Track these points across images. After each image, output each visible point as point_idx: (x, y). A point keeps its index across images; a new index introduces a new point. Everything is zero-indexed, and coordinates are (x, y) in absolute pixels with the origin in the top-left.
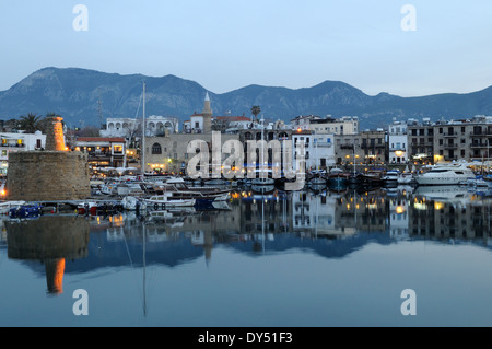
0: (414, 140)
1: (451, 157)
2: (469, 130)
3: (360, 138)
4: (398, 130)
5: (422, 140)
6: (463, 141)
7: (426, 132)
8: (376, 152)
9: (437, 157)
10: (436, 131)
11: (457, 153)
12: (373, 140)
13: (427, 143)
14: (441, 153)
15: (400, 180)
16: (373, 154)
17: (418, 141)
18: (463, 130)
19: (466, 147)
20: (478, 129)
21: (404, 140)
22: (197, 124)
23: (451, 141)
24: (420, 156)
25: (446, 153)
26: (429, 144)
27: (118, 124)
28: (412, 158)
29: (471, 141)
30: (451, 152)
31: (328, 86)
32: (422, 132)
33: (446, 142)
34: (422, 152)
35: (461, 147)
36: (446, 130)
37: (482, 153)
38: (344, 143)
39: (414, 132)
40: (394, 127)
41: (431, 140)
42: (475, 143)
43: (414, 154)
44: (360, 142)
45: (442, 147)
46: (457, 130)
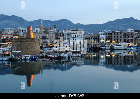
0: (107, 36)
1: (117, 42)
2: (123, 34)
3: (91, 36)
4: (102, 33)
5: (109, 37)
6: (121, 37)
7: (110, 34)
8: (96, 40)
9: (113, 41)
10: (113, 34)
11: (119, 40)
12: (95, 36)
13: (110, 37)
14: (115, 40)
15: (106, 48)
16: (95, 40)
17: (108, 37)
18: (121, 34)
19: (122, 39)
20: (125, 34)
21: (104, 36)
22: (37, 31)
23: (117, 37)
24: (108, 41)
25: (116, 40)
26: (111, 38)
27: (8, 30)
28: (106, 42)
29: (123, 37)
30: (117, 40)
31: (62, 20)
32: (109, 34)
33: (116, 37)
34: (109, 40)
35: (120, 38)
36: (116, 34)
37: (126, 40)
38: (86, 37)
39: (106, 34)
40: (101, 33)
41: (111, 36)
42: (124, 37)
43: (107, 40)
44: (91, 37)
45: (115, 39)
46: (119, 34)
